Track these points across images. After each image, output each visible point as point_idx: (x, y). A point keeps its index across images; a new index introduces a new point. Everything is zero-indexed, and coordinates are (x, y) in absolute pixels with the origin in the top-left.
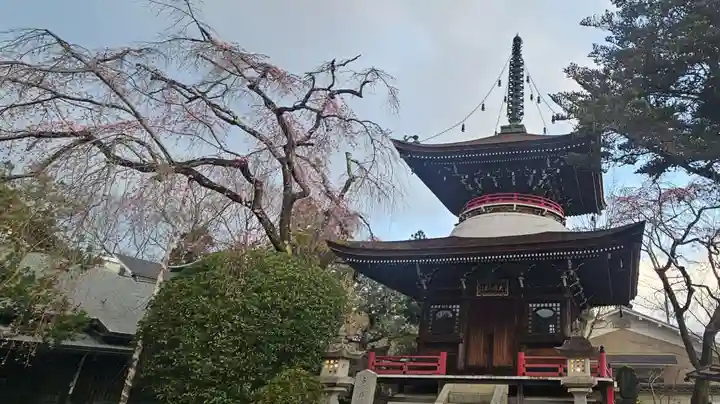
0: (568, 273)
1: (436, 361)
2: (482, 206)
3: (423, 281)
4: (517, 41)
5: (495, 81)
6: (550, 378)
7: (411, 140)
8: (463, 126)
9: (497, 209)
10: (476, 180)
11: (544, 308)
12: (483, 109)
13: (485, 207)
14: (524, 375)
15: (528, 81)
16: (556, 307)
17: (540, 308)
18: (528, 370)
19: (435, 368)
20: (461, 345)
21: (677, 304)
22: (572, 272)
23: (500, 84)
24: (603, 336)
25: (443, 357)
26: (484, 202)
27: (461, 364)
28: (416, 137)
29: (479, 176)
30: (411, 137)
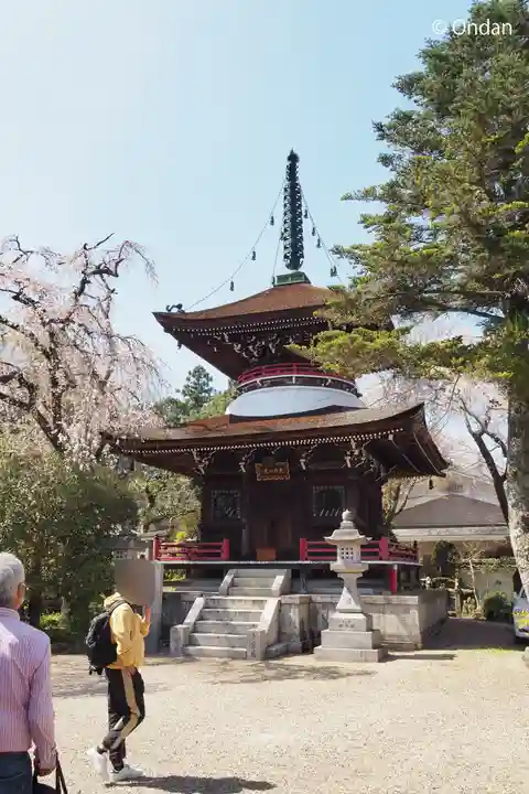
0: (352, 453)
1: (219, 547)
2: (258, 380)
3: (200, 467)
4: (293, 158)
7: (175, 310)
8: (232, 283)
9: (274, 383)
10: (250, 348)
11: (328, 490)
12: (254, 257)
13: (261, 381)
14: (306, 560)
15: (306, 216)
16: (341, 489)
17: (324, 491)
18: (310, 554)
19: (218, 555)
20: (244, 531)
21: (496, 471)
22: (357, 453)
23: (272, 222)
24: (426, 503)
25: (225, 543)
26: (260, 374)
27: (245, 550)
28: (179, 306)
29: (254, 343)
30: (174, 306)
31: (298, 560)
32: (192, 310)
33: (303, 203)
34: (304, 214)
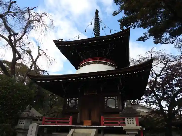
1: (68, 119)
5: (90, 23)
6: (115, 127)
7: (60, 40)
10: (84, 54)
11: (111, 98)
12: (86, 32)
13: (87, 63)
14: (104, 125)
15: (101, 22)
16: (116, 98)
17: (109, 99)
18: (105, 123)
20: (78, 113)
23: (91, 24)
26: (87, 61)
27: (78, 121)
28: (62, 40)
30: (60, 39)
31: (100, 125)
33: (100, 19)
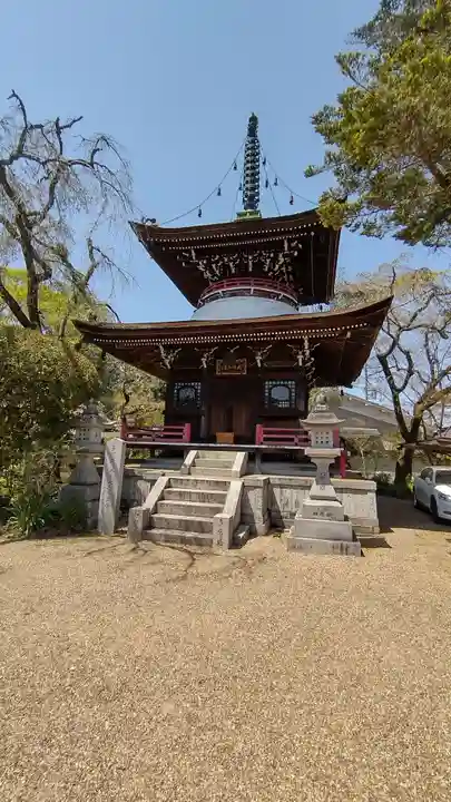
0: (304, 354)
1: (181, 430)
2: (220, 291)
3: (167, 362)
4: (254, 120)
5: (231, 164)
6: (287, 447)
7: (149, 224)
8: (200, 211)
9: (233, 294)
10: (214, 266)
11: (280, 385)
12: (219, 193)
13: (223, 292)
14: (262, 444)
15: (264, 163)
16: (291, 385)
17: (276, 386)
18: (265, 439)
19: (181, 437)
20: (203, 417)
21: (394, 384)
22: (308, 352)
23: (235, 168)
25: (187, 428)
26: (222, 287)
27: (203, 433)
28: (153, 221)
29: (217, 262)
30: (148, 220)
31: (255, 444)
32: (164, 227)
34: (261, 161)
